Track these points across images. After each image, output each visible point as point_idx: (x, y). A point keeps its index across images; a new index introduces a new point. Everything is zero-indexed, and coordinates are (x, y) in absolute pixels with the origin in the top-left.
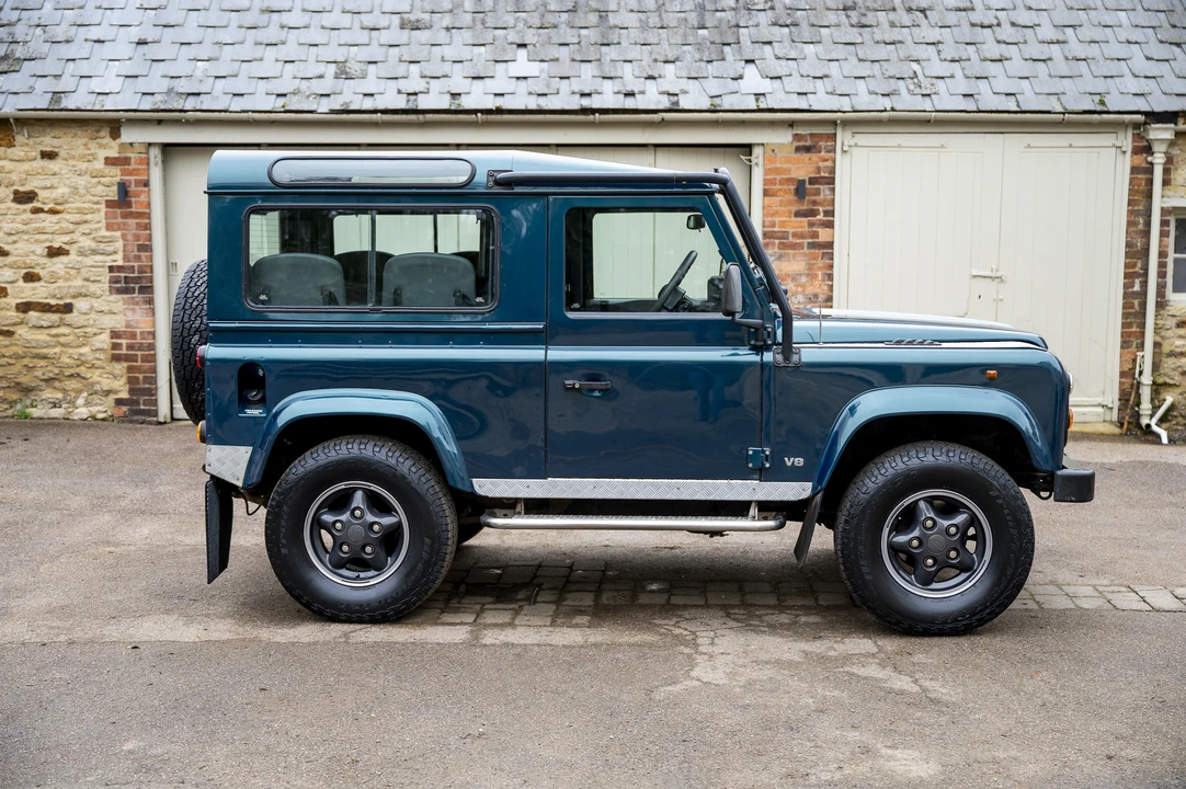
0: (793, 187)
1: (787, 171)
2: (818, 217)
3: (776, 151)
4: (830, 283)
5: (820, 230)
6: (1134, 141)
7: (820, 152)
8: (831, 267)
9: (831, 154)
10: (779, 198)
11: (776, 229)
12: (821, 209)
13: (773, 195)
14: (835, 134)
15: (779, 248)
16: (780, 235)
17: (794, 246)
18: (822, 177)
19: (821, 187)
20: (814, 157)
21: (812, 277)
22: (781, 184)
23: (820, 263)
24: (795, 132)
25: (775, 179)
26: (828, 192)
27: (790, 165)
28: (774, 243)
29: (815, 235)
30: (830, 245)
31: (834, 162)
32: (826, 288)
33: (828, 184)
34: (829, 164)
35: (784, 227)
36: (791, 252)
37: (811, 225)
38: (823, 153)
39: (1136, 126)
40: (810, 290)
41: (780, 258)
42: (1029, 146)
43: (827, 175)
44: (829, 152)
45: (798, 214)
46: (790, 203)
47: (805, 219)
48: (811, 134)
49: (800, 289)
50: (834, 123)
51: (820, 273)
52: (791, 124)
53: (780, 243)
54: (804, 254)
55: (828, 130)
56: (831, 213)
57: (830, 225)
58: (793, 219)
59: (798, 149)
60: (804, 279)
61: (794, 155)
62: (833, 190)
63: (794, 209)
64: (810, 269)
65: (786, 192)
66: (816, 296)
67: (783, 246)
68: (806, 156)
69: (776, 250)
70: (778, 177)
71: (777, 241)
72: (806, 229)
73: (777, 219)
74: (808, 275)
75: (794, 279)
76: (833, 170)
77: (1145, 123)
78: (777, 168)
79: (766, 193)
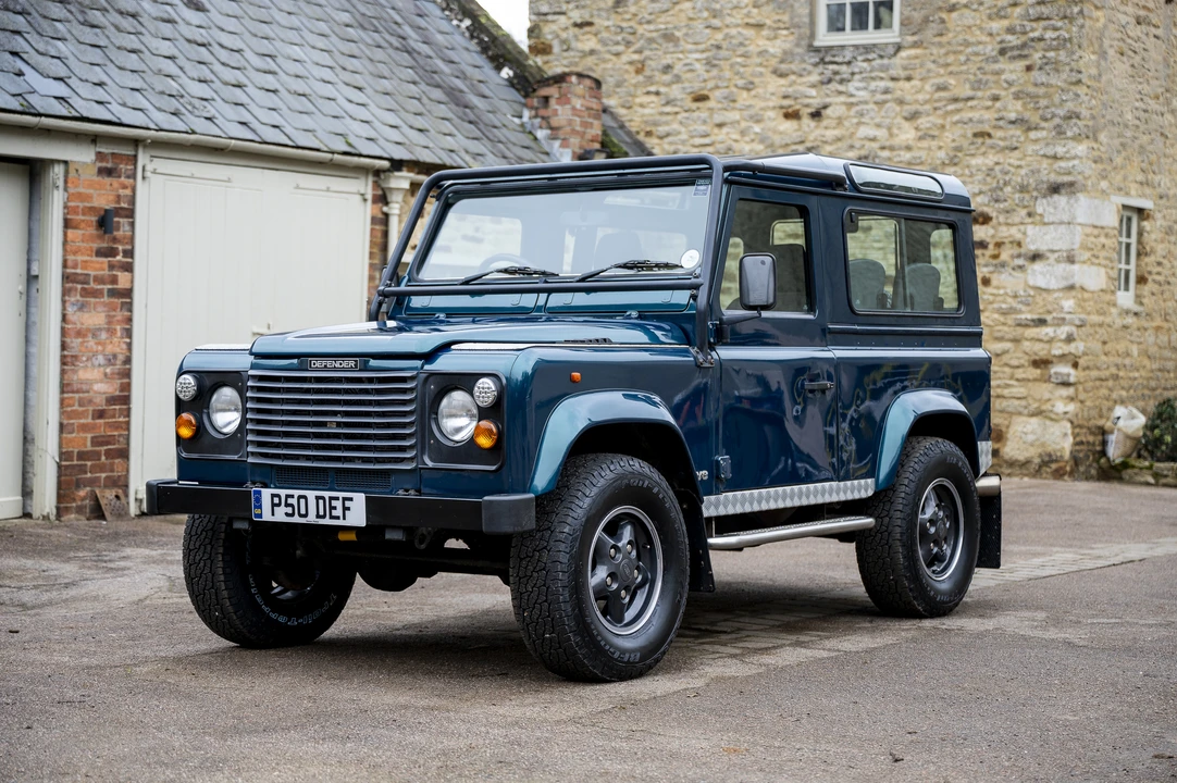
0: (94, 219)
1: (88, 197)
2: (119, 258)
3: (80, 171)
4: (128, 340)
5: (119, 274)
6: (374, 189)
7: (120, 177)
8: (130, 320)
9: (131, 181)
10: (80, 232)
11: (79, 271)
12: (120, 248)
13: (76, 228)
14: (135, 156)
15: (82, 296)
16: (81, 278)
17: (96, 294)
18: (122, 208)
19: (121, 220)
20: (115, 182)
21: (111, 332)
22: (84, 214)
23: (120, 315)
24: (98, 150)
25: (78, 207)
26: (127, 228)
27: (92, 191)
28: (76, 289)
29: (114, 280)
30: (128, 293)
31: (134, 190)
32: (124, 346)
33: (127, 217)
34: (128, 192)
35: (86, 268)
36: (92, 300)
37: (111, 267)
38: (123, 179)
39: (377, 173)
40: (110, 349)
41: (82, 307)
42: (297, 187)
43: (125, 206)
44: (128, 177)
45: (100, 253)
46: (91, 239)
47: (105, 260)
48: (113, 154)
49: (100, 348)
50: (136, 142)
51: (118, 327)
52: (94, 139)
53: (83, 289)
54: (105, 304)
55: (128, 151)
56: (130, 253)
57: (129, 268)
58: (94, 259)
59: (101, 171)
60: (104, 335)
61: (96, 178)
62: (132, 225)
63: (95, 246)
64: (109, 323)
65: (88, 224)
66: (115, 356)
67: (86, 293)
68: (108, 180)
69: (78, 297)
70: (81, 205)
71: (79, 286)
72: (107, 272)
73: (80, 258)
74: (108, 330)
75: (94, 336)
76: (132, 200)
77: (388, 170)
78: (80, 194)
79: (67, 224)
